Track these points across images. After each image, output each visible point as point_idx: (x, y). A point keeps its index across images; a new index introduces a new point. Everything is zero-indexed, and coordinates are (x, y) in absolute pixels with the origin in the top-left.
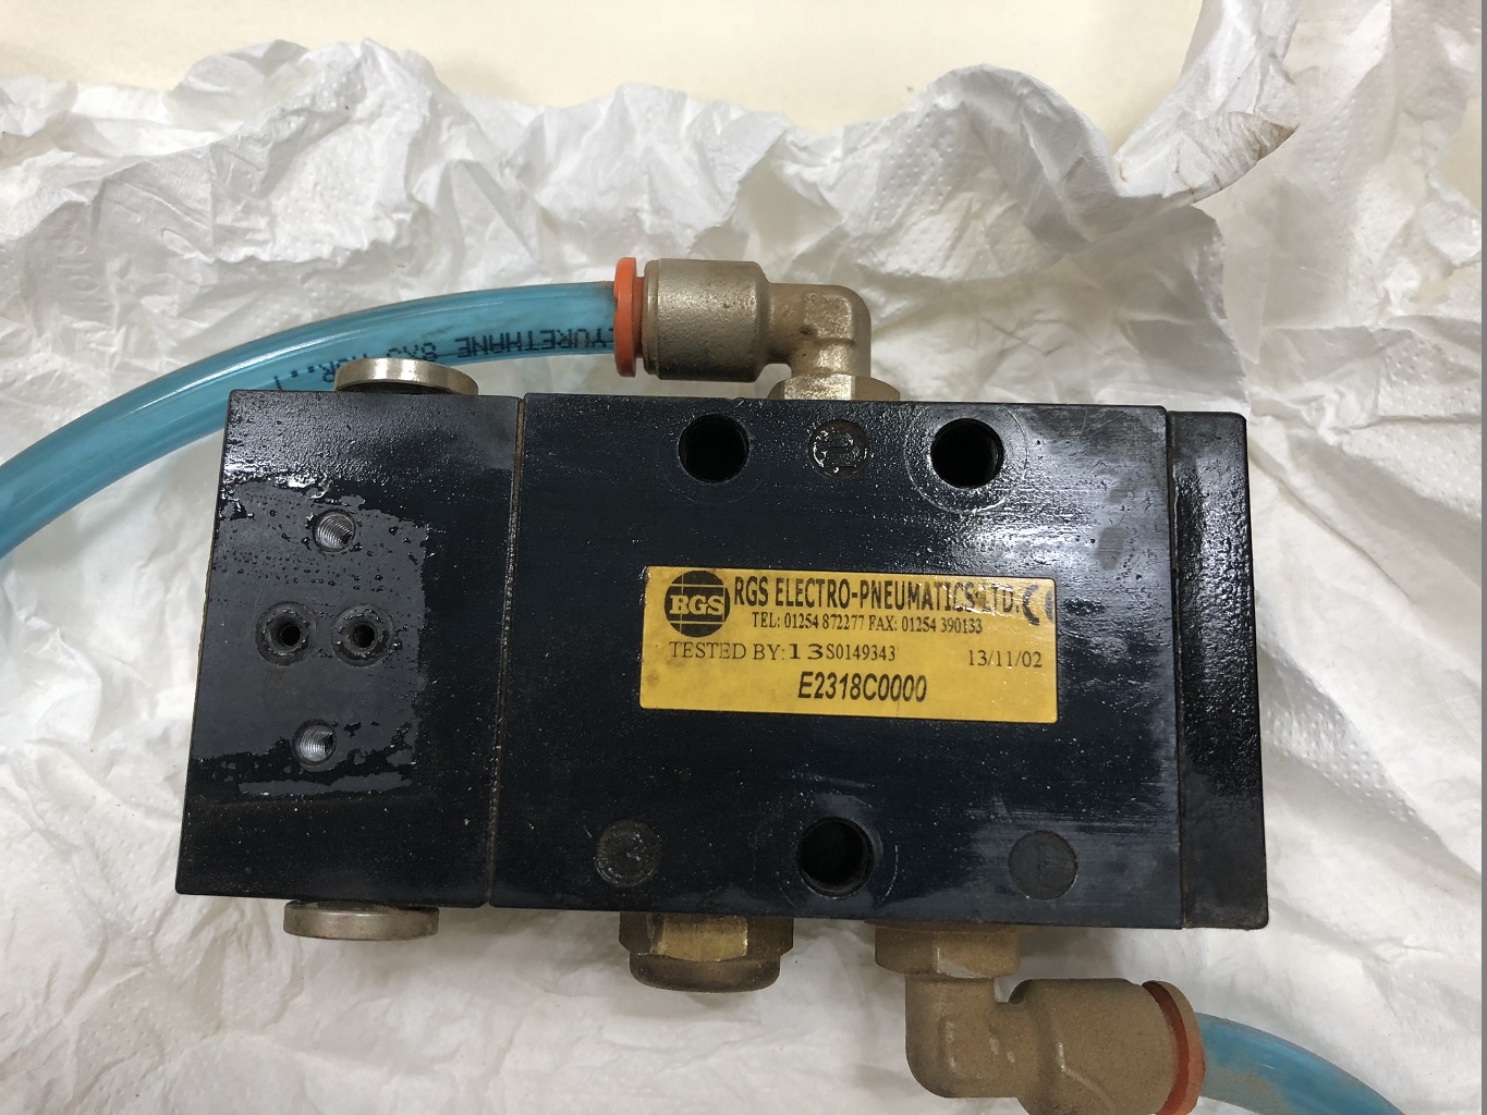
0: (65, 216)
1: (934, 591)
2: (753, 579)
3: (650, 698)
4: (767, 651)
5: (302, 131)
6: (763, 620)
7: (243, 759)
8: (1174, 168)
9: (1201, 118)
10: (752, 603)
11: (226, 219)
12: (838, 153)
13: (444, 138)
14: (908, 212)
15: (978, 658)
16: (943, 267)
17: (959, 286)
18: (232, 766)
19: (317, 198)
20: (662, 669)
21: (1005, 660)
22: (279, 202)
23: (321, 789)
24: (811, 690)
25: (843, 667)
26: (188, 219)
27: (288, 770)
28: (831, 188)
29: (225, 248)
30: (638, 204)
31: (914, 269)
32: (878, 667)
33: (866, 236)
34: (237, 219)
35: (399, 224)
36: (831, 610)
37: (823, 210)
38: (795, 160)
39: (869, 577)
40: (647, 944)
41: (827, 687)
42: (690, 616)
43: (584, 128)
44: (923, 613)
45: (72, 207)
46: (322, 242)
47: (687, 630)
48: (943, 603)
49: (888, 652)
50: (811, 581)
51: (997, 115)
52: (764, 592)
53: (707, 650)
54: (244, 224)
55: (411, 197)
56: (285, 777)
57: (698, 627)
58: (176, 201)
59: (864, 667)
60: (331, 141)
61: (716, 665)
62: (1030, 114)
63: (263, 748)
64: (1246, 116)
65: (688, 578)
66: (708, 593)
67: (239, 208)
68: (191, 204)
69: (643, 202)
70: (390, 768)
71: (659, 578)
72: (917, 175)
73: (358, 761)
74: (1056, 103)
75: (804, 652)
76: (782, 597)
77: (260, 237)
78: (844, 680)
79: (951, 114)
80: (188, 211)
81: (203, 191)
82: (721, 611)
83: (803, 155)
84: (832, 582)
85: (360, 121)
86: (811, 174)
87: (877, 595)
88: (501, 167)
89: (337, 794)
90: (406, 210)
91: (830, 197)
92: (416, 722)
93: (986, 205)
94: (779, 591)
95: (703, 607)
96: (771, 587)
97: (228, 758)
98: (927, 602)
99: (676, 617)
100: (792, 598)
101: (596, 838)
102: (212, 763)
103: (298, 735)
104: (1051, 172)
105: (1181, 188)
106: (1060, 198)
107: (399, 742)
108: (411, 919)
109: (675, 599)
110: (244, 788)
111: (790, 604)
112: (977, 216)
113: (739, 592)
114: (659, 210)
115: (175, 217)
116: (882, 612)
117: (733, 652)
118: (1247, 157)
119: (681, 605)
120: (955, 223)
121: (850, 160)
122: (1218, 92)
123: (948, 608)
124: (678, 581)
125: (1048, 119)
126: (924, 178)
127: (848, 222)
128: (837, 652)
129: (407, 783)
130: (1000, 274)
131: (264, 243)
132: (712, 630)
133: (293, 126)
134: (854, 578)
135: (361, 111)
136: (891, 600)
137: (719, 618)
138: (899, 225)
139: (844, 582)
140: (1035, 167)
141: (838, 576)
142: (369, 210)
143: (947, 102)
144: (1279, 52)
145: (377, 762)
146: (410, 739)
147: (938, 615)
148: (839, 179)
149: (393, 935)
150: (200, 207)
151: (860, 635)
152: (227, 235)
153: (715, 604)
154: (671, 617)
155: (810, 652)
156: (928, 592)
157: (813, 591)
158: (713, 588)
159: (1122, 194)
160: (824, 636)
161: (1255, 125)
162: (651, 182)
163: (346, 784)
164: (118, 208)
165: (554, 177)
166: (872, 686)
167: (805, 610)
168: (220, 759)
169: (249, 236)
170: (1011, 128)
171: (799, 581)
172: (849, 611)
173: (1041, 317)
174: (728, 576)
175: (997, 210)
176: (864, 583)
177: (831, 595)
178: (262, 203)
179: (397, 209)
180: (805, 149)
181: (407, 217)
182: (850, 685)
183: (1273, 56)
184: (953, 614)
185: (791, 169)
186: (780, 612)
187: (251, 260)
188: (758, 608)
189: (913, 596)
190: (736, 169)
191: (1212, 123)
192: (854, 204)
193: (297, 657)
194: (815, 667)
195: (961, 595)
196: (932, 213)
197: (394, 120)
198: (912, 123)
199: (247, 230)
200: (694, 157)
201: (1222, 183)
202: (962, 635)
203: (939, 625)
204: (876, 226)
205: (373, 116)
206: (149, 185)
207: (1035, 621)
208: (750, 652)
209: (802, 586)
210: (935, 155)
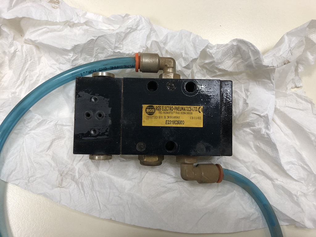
0: (91, 41)
1: (185, 108)
2: (159, 106)
3: (144, 124)
4: (161, 117)
5: (130, 31)
6: (160, 113)
7: (83, 134)
8: (272, 62)
9: (277, 56)
10: (159, 110)
11: (116, 45)
12: (215, 48)
13: (151, 35)
14: (225, 59)
15: (192, 118)
16: (229, 69)
17: (231, 72)
18: (81, 135)
19: (130, 43)
20: (145, 120)
21: (195, 118)
22: (124, 42)
23: (95, 138)
24: (167, 123)
25: (172, 119)
26: (110, 44)
27: (90, 135)
28: (214, 54)
29: (115, 50)
30: (182, 52)
31: (224, 68)
32: (177, 119)
33: (218, 63)
34: (118, 45)
35: (143, 50)
36: (170, 111)
37: (212, 57)
38: (209, 48)
39: (176, 106)
40: (143, 159)
41: (170, 123)
42: (149, 112)
43: (175, 36)
44: (184, 111)
45: (92, 40)
46: (130, 51)
47: (149, 114)
48: (187, 110)
49: (179, 117)
50: (167, 107)
51: (244, 48)
52: (160, 108)
53: (152, 117)
54: (119, 46)
55: (146, 46)
56: (90, 137)
57: (151, 114)
58: (109, 41)
59: (175, 119)
60: (133, 33)
61: (153, 119)
62: (250, 49)
63: (85, 132)
64: (284, 58)
65: (149, 106)
66: (152, 109)
67: (119, 43)
68: (112, 42)
69: (183, 52)
70: (105, 135)
71: (145, 106)
72: (228, 54)
73: (100, 134)
74: (256, 48)
75: (166, 117)
76: (163, 109)
77: (121, 48)
78: (172, 121)
79: (235, 46)
80: (111, 43)
81: (114, 40)
82: (154, 111)
83: (210, 48)
84: (170, 107)
85: (138, 30)
86: (211, 51)
87: (177, 109)
88: (161, 43)
89: (97, 139)
90: (145, 48)
91: (213, 55)
92: (109, 128)
93: (238, 60)
94: (163, 108)
95: (151, 111)
96: (161, 108)
97: (80, 134)
98: (184, 110)
99: (147, 112)
100: (165, 109)
101: (136, 145)
102: (78, 135)
103: (91, 131)
104: (252, 58)
105: (272, 66)
106: (253, 63)
107: (106, 131)
108: (109, 157)
109: (147, 109)
110: (83, 138)
111: (164, 110)
112: (236, 61)
113: (157, 109)
114: (186, 54)
115: (108, 43)
116: (178, 111)
117: (156, 117)
118: (283, 64)
119: (148, 110)
120: (232, 62)
121: (217, 50)
122: (281, 53)
123: (187, 111)
124: (147, 107)
125: (254, 50)
126: (229, 54)
127: (215, 60)
128: (171, 117)
129: (108, 137)
130: (238, 71)
131: (122, 49)
132: (153, 114)
133: (129, 30)
134: (174, 106)
135: (139, 28)
136: (179, 110)
137: (154, 112)
138: (223, 61)
139: (172, 107)
140: (250, 57)
141: (171, 106)
142: (138, 46)
143: (235, 43)
144: (292, 50)
145: (103, 134)
146: (108, 130)
147: (186, 112)
148: (215, 53)
149: (106, 159)
150: (113, 43)
151: (175, 115)
152: (116, 48)
153: (153, 110)
154: (146, 112)
155: (167, 117)
156: (184, 108)
157: (168, 108)
158: (153, 108)
159: (263, 64)
160: (169, 115)
161: (285, 59)
162: (185, 49)
163: (99, 137)
164: (99, 41)
165: (169, 44)
166: (176, 122)
167: (166, 111)
168: (79, 134)
169: (119, 48)
170: (246, 50)
171: (166, 107)
172: (173, 111)
173: (243, 78)
174: (155, 106)
175: (239, 61)
176: (175, 107)
177: (170, 109)
178: (122, 43)
179: (143, 47)
180: (211, 47)
181: (145, 49)
182: (173, 122)
183: (290, 50)
184: (188, 111)
185: (208, 50)
186: (163, 111)
187: (119, 52)
188: (159, 111)
189: (182, 109)
190: (200, 49)
191: (279, 57)
192: (217, 57)
193: (90, 119)
194: (168, 119)
195: (189, 108)
196: (229, 60)
197: (144, 31)
198: (228, 46)
199: (119, 47)
200: (192, 45)
201: (278, 66)
202: (189, 115)
203: (186, 113)
204: (220, 61)
205: (141, 30)
206: (105, 38)
207: (200, 112)
208: (158, 118)
209: (166, 108)
210: (231, 51)
